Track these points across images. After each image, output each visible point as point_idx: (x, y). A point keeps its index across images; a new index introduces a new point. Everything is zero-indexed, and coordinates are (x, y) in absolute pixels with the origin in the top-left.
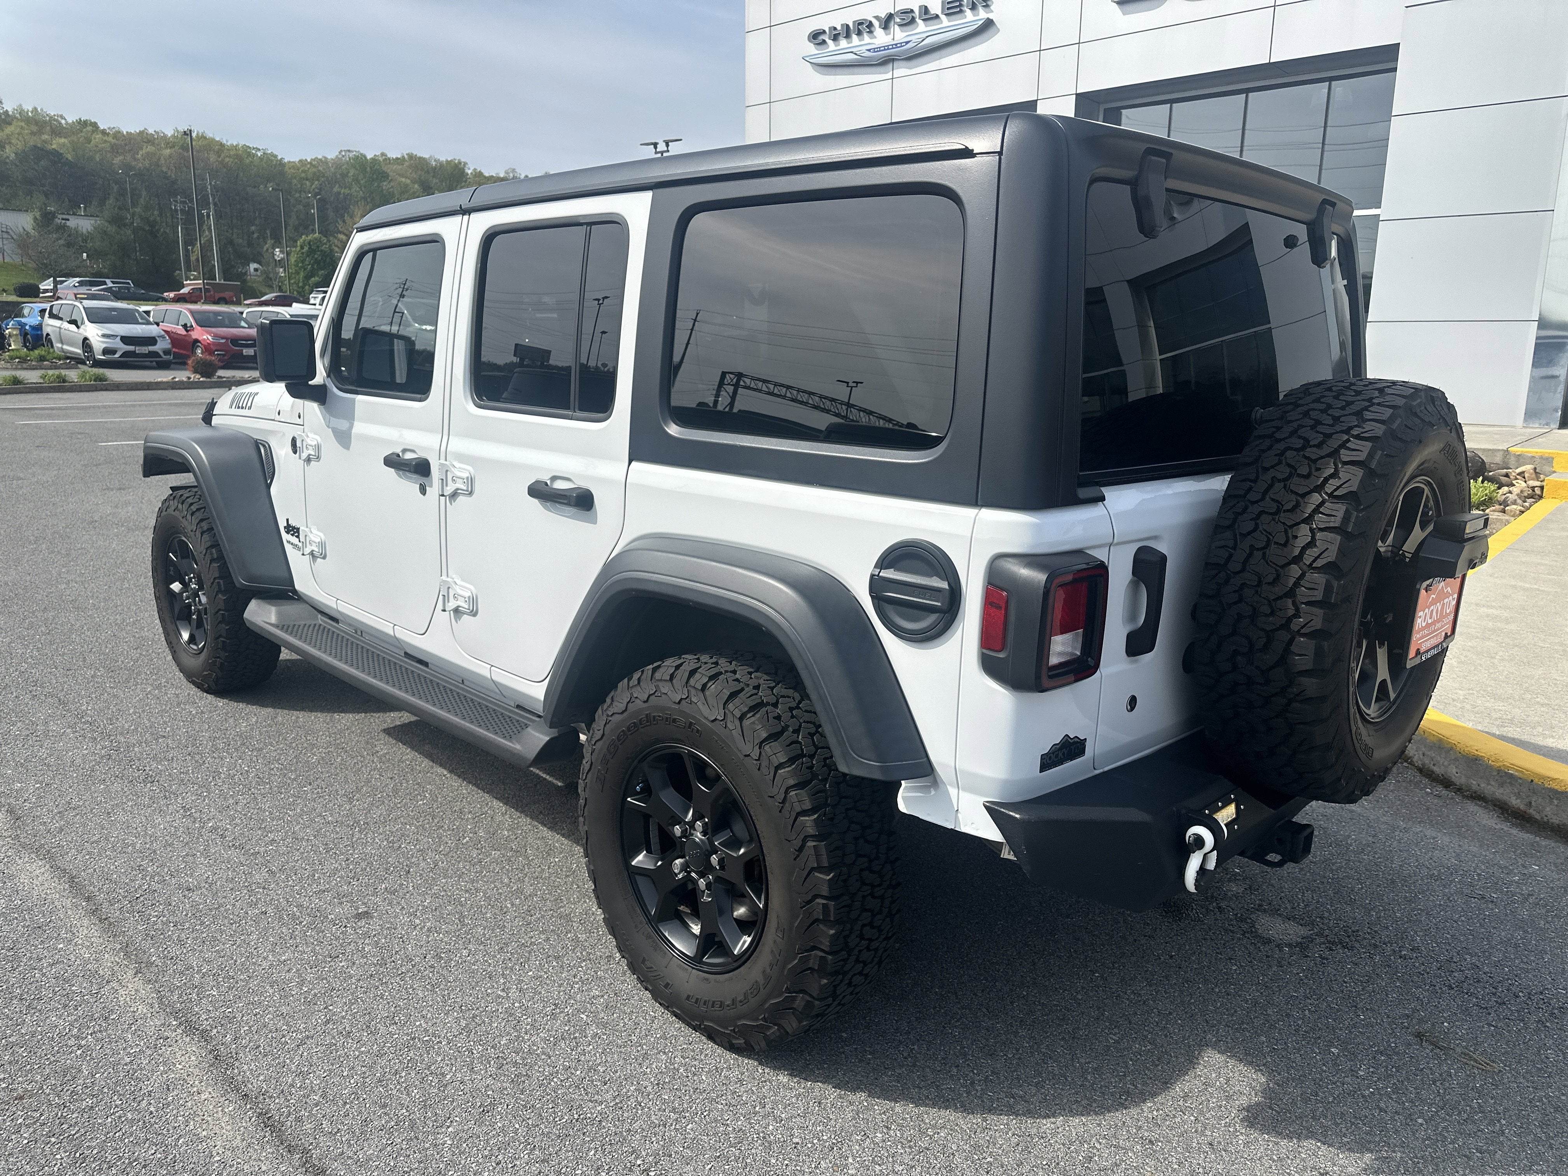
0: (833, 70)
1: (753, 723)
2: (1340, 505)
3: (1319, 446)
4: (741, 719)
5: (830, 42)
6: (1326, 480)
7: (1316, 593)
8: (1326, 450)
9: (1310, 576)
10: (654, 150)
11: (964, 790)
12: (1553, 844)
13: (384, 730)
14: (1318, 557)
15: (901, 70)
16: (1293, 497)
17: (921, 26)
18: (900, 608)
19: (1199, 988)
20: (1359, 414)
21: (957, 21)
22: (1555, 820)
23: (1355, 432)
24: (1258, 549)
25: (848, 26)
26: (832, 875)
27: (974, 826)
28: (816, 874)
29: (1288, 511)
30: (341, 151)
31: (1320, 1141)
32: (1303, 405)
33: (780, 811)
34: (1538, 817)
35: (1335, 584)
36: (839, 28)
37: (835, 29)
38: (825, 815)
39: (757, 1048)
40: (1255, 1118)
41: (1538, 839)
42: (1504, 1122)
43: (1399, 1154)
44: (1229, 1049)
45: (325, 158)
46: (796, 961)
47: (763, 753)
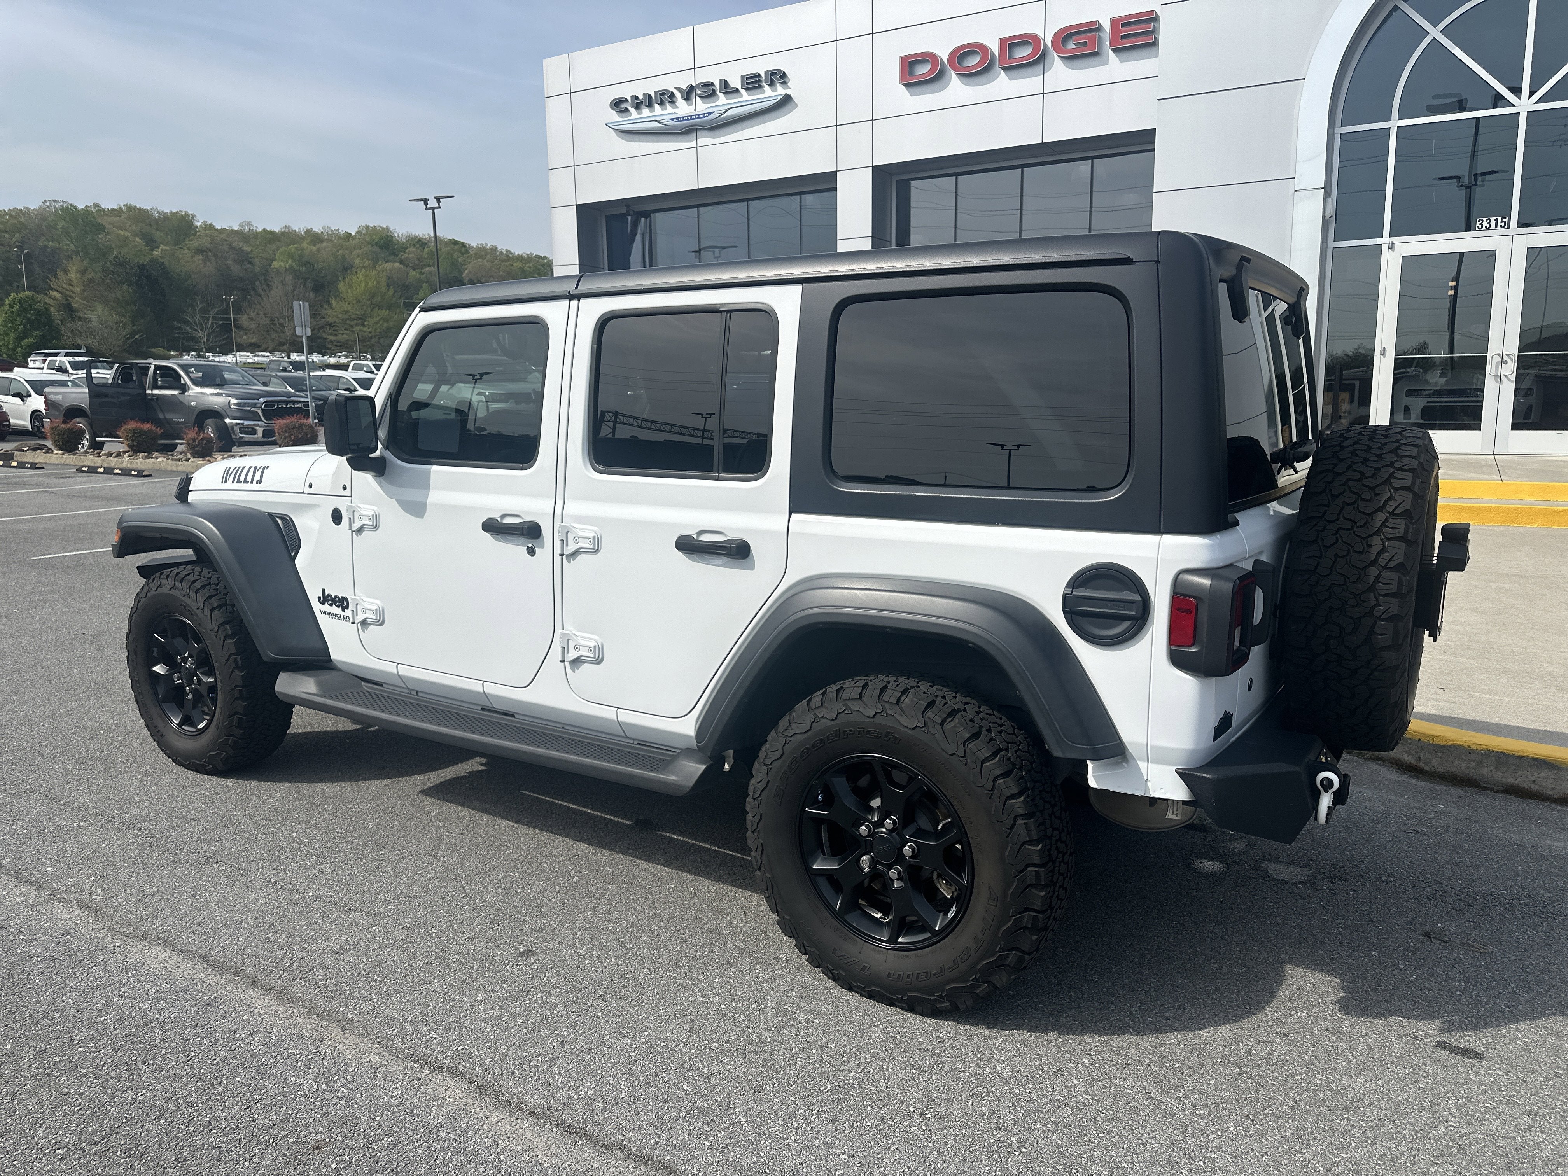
0: (636, 137)
1: (955, 726)
2: (1399, 521)
3: (1373, 476)
4: (942, 724)
5: (632, 110)
6: (1386, 502)
7: (1392, 586)
8: (1380, 480)
9: (1386, 575)
10: (425, 206)
11: (1155, 762)
12: (1445, 788)
13: (422, 792)
14: (1390, 560)
15: (705, 140)
16: (1365, 517)
17: (722, 99)
18: (1091, 619)
19: (1255, 922)
20: (1394, 451)
21: (757, 96)
22: (1441, 770)
23: (1398, 465)
24: (1341, 557)
25: (649, 95)
26: (1040, 846)
27: (1163, 791)
28: (1027, 847)
29: (1361, 527)
30: (46, 201)
31: (1399, 1016)
32: (1348, 447)
33: (990, 798)
34: (1427, 768)
35: (1404, 579)
36: (641, 97)
37: (637, 98)
38: (1028, 796)
39: (962, 1007)
40: (1348, 1008)
41: (1432, 785)
42: (1513, 985)
43: (1457, 1018)
44: (1300, 963)
45: (27, 208)
46: (1010, 923)
47: (968, 751)
